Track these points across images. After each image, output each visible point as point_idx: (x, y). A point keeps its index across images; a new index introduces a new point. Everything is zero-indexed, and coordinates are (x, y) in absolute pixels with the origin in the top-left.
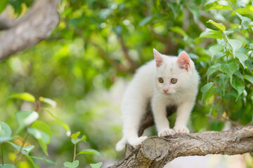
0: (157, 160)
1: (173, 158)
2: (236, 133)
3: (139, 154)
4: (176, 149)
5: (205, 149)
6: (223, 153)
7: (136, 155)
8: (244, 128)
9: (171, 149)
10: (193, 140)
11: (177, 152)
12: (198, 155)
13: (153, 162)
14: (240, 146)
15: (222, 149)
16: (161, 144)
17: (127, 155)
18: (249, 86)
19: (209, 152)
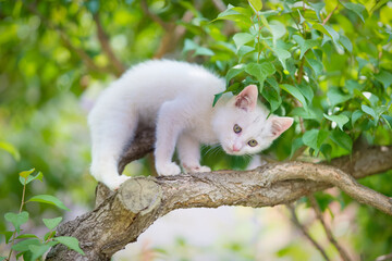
0: (143, 213)
1: (168, 210)
2: (265, 173)
3: (115, 203)
4: (173, 197)
5: (217, 198)
6: (245, 204)
7: (111, 205)
8: (278, 167)
9: (165, 197)
10: (198, 183)
11: (174, 201)
12: (206, 206)
13: (137, 217)
14: (271, 194)
15: (244, 197)
16: (150, 188)
17: (98, 204)
18: (289, 100)
19: (223, 203)
